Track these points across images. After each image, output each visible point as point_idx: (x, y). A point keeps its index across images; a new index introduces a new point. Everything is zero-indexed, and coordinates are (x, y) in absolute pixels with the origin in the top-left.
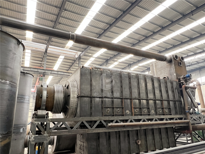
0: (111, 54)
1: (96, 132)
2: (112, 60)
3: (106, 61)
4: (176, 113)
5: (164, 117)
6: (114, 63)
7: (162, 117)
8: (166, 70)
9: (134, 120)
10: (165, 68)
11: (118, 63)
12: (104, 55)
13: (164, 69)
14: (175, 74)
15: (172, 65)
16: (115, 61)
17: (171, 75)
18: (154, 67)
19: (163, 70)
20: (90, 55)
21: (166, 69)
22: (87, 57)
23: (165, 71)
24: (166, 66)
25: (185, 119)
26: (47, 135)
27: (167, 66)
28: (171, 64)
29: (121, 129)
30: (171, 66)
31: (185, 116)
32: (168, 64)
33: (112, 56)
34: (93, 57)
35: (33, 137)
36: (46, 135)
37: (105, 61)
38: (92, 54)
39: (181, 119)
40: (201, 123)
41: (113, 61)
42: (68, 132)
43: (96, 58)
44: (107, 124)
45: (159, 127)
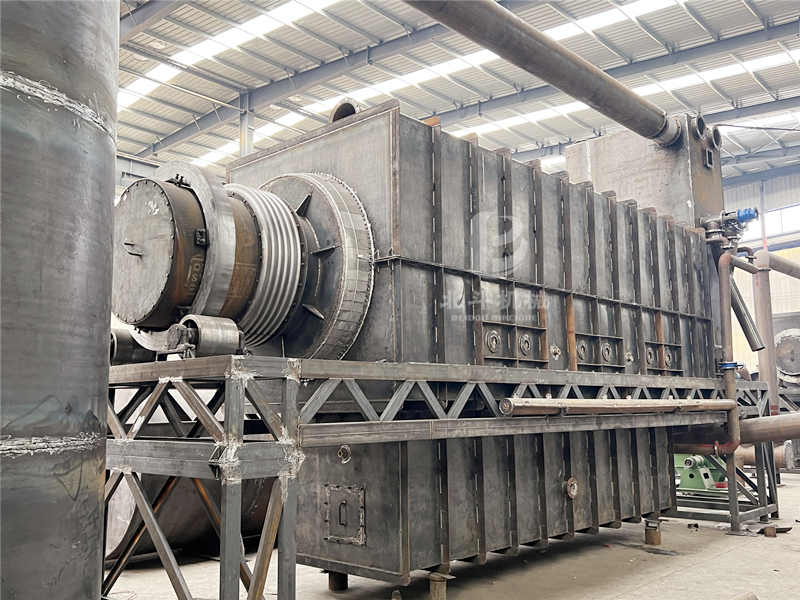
0: (284, 60)
1: (462, 435)
2: (280, 99)
3: (242, 96)
4: (693, 372)
5: (663, 384)
6: (285, 113)
7: (659, 382)
8: (650, 180)
9: (579, 387)
10: (646, 171)
11: (304, 118)
12: (240, 61)
13: (640, 177)
14: (689, 202)
15: (685, 158)
16: (288, 107)
17: (669, 203)
18: (589, 160)
19: (634, 178)
20: (158, 45)
21: (649, 174)
22: (136, 55)
23: (641, 184)
24: (649, 159)
25: (719, 396)
26: (290, 441)
27: (656, 162)
28: (677, 156)
29: (542, 426)
30: (675, 166)
31: (718, 385)
32: (663, 153)
33: (283, 75)
34: (173, 64)
35: (234, 450)
36: (285, 443)
37: (236, 95)
38: (174, 41)
39: (707, 394)
40: (758, 416)
41: (277, 104)
42: (365, 429)
43: (189, 70)
44: (498, 402)
45: (651, 425)
